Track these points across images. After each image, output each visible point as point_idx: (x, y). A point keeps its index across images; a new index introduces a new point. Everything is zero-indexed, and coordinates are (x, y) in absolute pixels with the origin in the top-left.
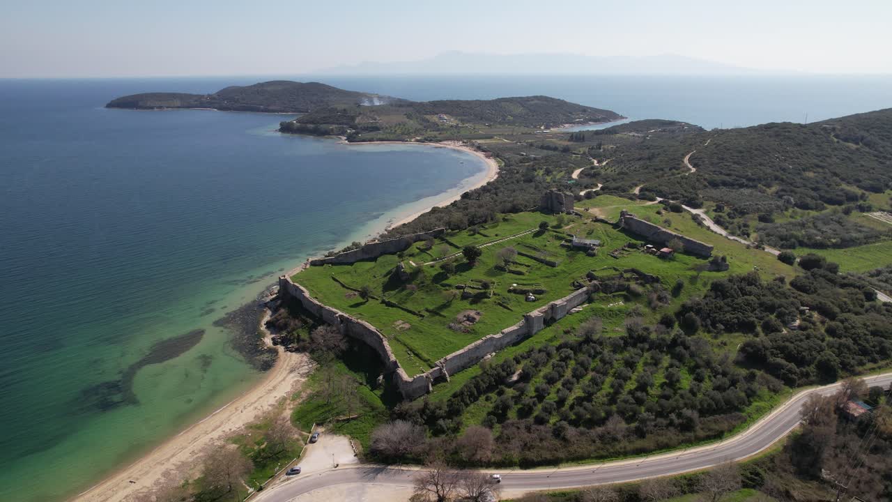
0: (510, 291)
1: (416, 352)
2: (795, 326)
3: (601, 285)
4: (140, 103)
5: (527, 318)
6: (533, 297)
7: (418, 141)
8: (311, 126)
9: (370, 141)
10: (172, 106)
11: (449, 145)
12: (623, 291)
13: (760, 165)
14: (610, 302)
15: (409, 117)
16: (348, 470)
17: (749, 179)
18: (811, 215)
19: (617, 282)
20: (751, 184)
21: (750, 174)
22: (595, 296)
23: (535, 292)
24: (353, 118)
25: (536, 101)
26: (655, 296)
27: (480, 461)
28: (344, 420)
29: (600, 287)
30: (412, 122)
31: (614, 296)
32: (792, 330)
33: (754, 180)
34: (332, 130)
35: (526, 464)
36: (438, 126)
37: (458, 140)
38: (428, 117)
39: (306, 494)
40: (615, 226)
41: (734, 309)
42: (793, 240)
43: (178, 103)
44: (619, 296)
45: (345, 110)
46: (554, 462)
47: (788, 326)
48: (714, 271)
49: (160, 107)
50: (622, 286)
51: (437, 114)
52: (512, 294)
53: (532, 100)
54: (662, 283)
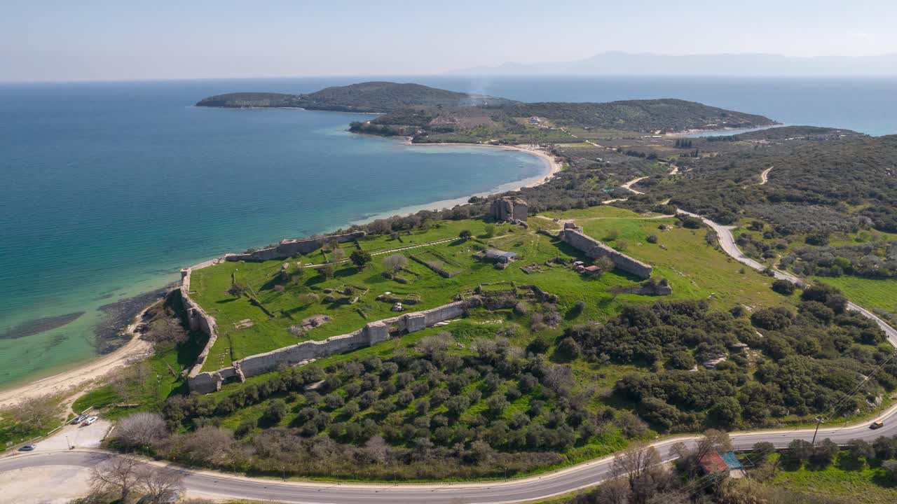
0: (378, 299)
1: (233, 351)
2: (712, 365)
3: (483, 300)
4: (229, 102)
5: (366, 329)
6: (400, 307)
7: (491, 143)
8: (380, 126)
9: (437, 142)
10: (260, 105)
11: (524, 148)
12: (510, 308)
13: (857, 179)
14: (487, 319)
15: (495, 119)
16: (79, 453)
17: (831, 195)
18: (889, 239)
19: (504, 299)
20: (829, 200)
21: (834, 189)
22: (471, 311)
23: (405, 302)
24: (429, 119)
25: (662, 105)
26: (540, 317)
27: (209, 462)
28: (123, 407)
29: (482, 303)
30: (496, 124)
31: (495, 313)
32: (707, 368)
33: (836, 196)
34: (402, 130)
35: (253, 472)
36: (524, 127)
37: (535, 144)
38: (517, 119)
39: (18, 470)
40: (555, 239)
41: (638, 339)
42: (835, 266)
43: (267, 102)
44: (501, 313)
45: (422, 111)
46: (286, 475)
47: (705, 363)
48: (648, 295)
49: (247, 106)
50: (510, 303)
51: (530, 116)
52: (380, 302)
53: (658, 103)
54: (557, 303)
